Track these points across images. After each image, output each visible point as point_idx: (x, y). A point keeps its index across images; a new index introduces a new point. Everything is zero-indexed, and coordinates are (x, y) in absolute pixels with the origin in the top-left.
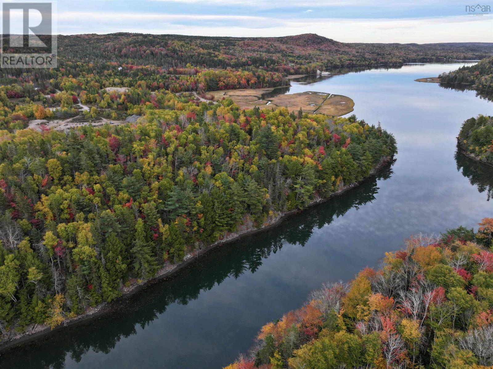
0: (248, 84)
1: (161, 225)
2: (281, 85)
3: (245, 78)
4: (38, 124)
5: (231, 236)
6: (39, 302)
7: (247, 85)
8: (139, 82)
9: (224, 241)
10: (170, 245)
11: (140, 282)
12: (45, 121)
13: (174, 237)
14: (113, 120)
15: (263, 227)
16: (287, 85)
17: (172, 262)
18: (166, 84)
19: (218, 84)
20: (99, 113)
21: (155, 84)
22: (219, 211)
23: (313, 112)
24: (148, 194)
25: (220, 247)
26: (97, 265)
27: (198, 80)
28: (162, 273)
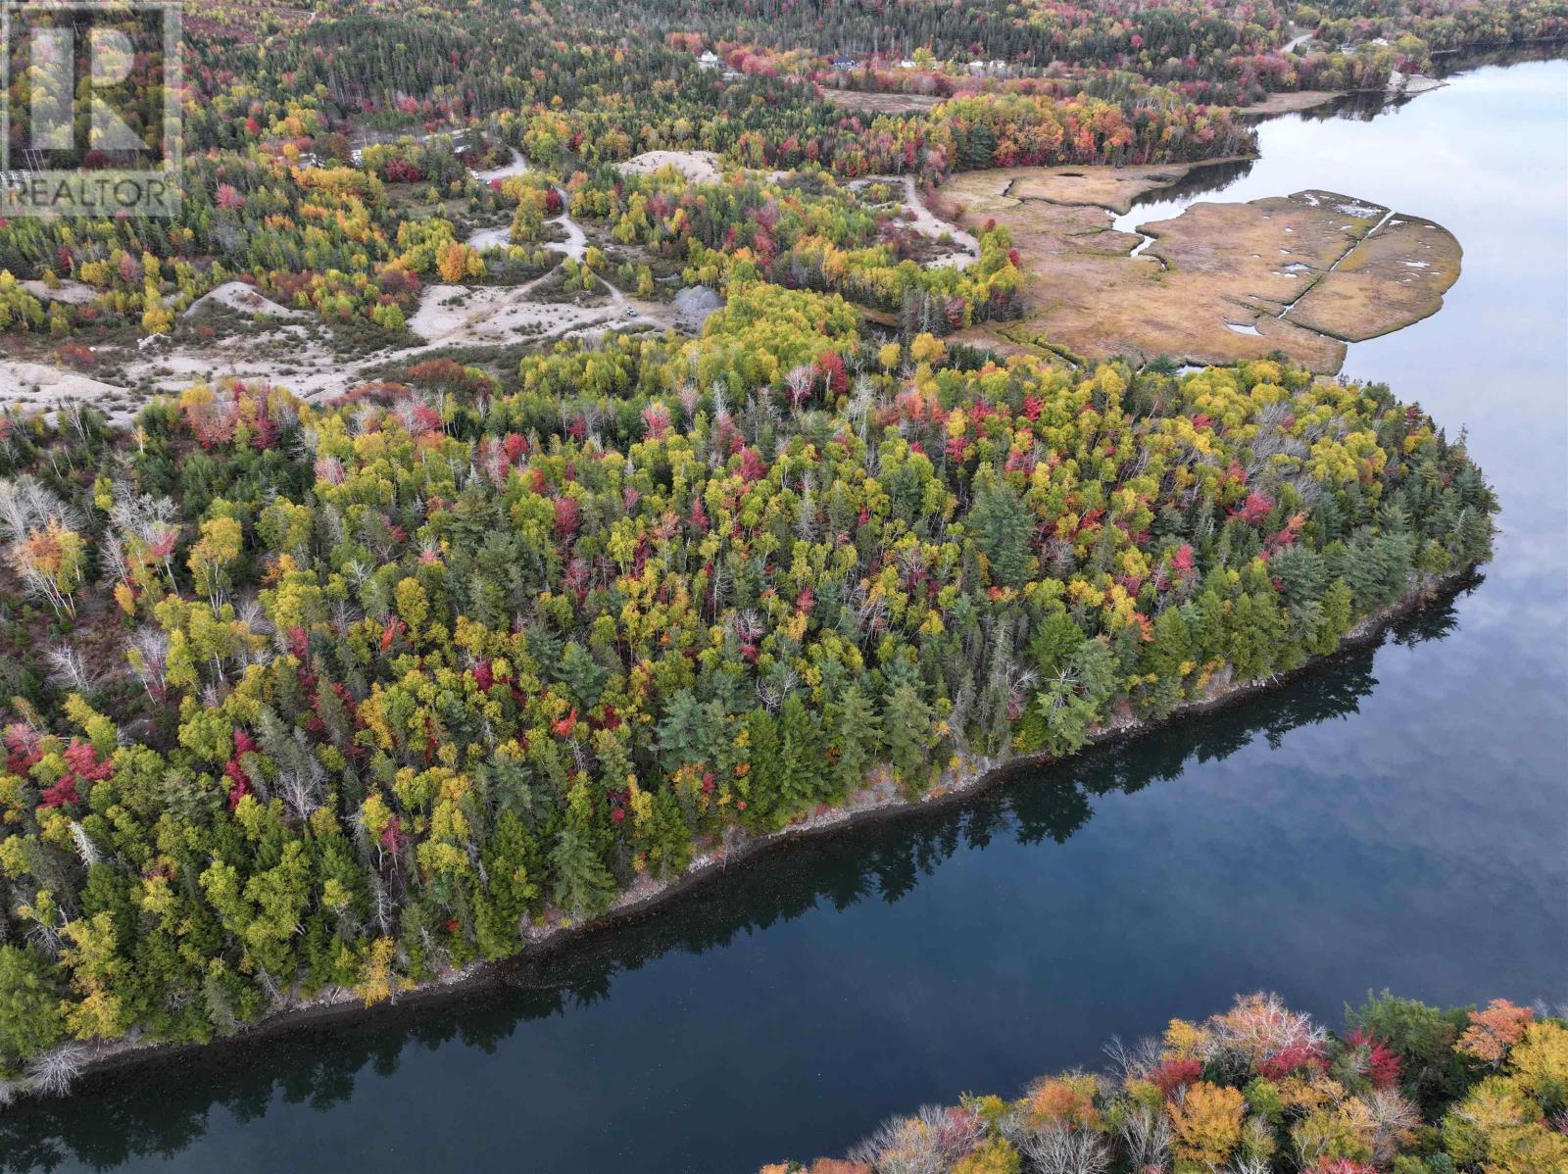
0: (1100, 149)
1: (635, 790)
2: (1219, 155)
3: (1091, 129)
4: (444, 303)
5: (827, 815)
6: (344, 950)
7: (1097, 153)
8: (746, 135)
9: (805, 828)
10: (653, 840)
11: (566, 923)
12: (462, 290)
13: (664, 825)
14: (640, 298)
15: (926, 798)
16: (1241, 152)
17: (655, 874)
18: (827, 145)
19: (993, 147)
20: (607, 267)
21: (793, 143)
22: (792, 763)
23: (1277, 308)
24: (619, 698)
25: (790, 844)
26: (469, 885)
27: (928, 133)
28: (628, 899)
